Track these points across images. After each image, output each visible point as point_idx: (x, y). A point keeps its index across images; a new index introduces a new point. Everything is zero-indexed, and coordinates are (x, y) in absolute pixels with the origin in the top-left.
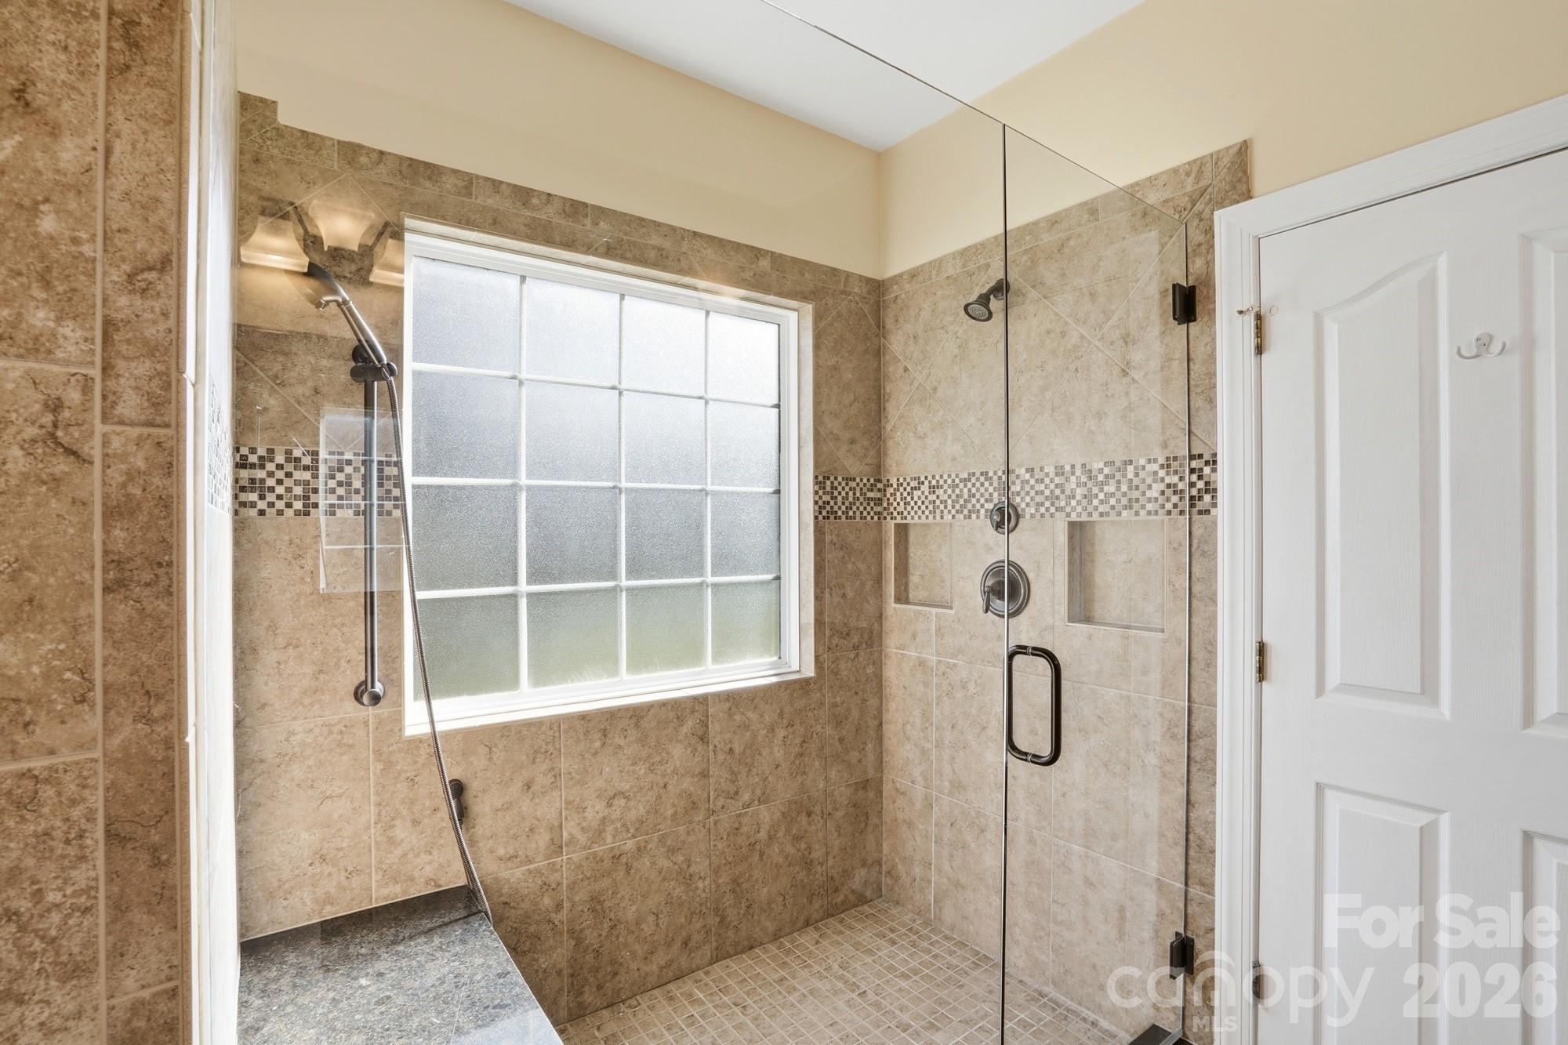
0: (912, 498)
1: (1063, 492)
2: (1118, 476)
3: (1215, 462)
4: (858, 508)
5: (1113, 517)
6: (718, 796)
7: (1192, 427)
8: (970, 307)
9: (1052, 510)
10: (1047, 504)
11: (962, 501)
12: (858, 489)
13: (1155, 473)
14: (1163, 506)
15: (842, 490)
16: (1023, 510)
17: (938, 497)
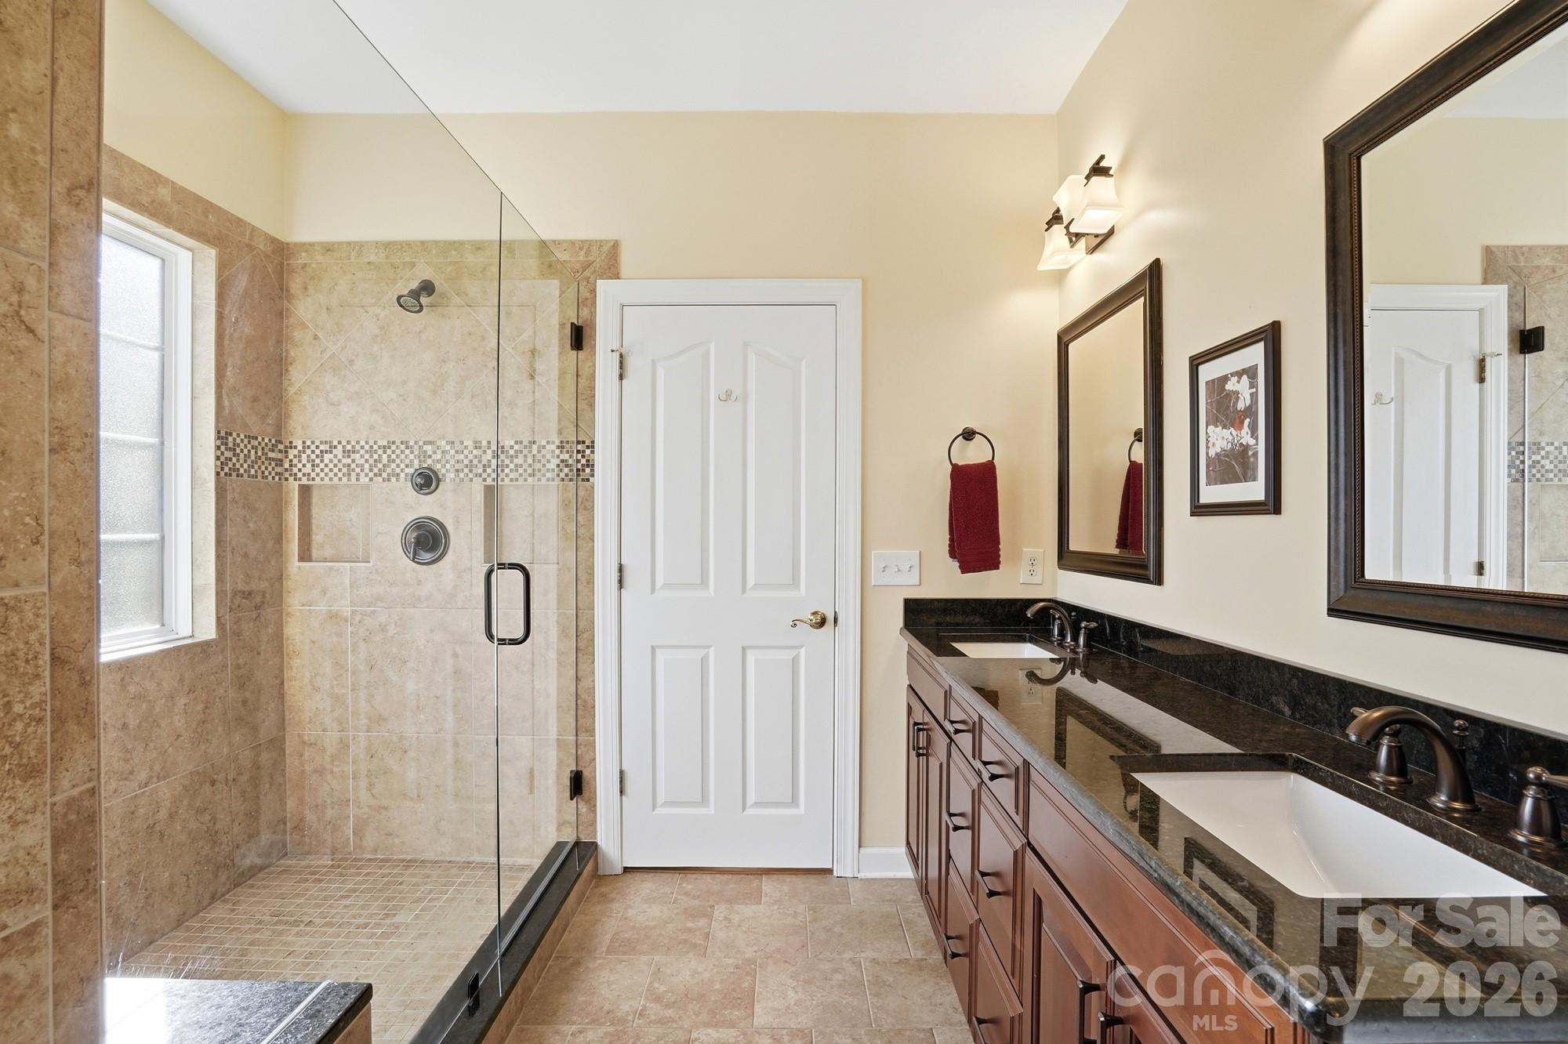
0: (322, 461)
1: (480, 462)
2: (525, 452)
3: (593, 447)
4: (260, 468)
5: (521, 482)
6: (110, 778)
7: (579, 422)
8: (402, 299)
9: (471, 475)
10: (466, 471)
11: (380, 466)
12: (260, 448)
13: (553, 452)
14: (558, 475)
15: (244, 448)
16: (444, 475)
17: (353, 461)
